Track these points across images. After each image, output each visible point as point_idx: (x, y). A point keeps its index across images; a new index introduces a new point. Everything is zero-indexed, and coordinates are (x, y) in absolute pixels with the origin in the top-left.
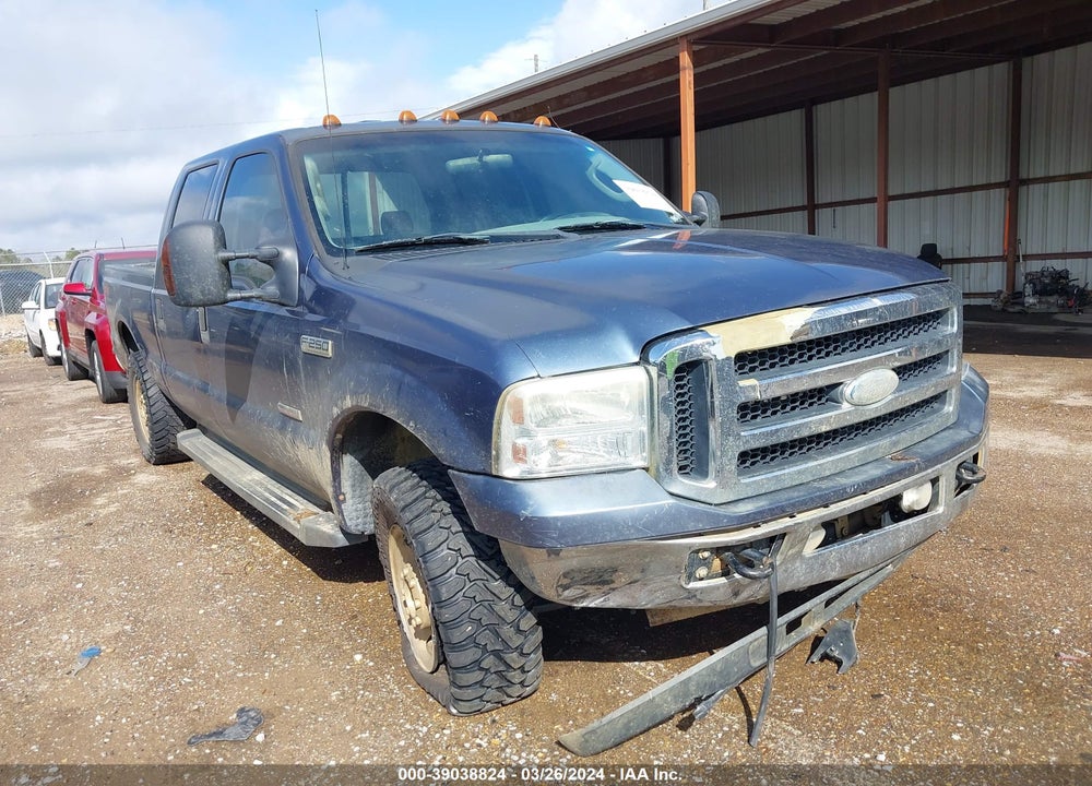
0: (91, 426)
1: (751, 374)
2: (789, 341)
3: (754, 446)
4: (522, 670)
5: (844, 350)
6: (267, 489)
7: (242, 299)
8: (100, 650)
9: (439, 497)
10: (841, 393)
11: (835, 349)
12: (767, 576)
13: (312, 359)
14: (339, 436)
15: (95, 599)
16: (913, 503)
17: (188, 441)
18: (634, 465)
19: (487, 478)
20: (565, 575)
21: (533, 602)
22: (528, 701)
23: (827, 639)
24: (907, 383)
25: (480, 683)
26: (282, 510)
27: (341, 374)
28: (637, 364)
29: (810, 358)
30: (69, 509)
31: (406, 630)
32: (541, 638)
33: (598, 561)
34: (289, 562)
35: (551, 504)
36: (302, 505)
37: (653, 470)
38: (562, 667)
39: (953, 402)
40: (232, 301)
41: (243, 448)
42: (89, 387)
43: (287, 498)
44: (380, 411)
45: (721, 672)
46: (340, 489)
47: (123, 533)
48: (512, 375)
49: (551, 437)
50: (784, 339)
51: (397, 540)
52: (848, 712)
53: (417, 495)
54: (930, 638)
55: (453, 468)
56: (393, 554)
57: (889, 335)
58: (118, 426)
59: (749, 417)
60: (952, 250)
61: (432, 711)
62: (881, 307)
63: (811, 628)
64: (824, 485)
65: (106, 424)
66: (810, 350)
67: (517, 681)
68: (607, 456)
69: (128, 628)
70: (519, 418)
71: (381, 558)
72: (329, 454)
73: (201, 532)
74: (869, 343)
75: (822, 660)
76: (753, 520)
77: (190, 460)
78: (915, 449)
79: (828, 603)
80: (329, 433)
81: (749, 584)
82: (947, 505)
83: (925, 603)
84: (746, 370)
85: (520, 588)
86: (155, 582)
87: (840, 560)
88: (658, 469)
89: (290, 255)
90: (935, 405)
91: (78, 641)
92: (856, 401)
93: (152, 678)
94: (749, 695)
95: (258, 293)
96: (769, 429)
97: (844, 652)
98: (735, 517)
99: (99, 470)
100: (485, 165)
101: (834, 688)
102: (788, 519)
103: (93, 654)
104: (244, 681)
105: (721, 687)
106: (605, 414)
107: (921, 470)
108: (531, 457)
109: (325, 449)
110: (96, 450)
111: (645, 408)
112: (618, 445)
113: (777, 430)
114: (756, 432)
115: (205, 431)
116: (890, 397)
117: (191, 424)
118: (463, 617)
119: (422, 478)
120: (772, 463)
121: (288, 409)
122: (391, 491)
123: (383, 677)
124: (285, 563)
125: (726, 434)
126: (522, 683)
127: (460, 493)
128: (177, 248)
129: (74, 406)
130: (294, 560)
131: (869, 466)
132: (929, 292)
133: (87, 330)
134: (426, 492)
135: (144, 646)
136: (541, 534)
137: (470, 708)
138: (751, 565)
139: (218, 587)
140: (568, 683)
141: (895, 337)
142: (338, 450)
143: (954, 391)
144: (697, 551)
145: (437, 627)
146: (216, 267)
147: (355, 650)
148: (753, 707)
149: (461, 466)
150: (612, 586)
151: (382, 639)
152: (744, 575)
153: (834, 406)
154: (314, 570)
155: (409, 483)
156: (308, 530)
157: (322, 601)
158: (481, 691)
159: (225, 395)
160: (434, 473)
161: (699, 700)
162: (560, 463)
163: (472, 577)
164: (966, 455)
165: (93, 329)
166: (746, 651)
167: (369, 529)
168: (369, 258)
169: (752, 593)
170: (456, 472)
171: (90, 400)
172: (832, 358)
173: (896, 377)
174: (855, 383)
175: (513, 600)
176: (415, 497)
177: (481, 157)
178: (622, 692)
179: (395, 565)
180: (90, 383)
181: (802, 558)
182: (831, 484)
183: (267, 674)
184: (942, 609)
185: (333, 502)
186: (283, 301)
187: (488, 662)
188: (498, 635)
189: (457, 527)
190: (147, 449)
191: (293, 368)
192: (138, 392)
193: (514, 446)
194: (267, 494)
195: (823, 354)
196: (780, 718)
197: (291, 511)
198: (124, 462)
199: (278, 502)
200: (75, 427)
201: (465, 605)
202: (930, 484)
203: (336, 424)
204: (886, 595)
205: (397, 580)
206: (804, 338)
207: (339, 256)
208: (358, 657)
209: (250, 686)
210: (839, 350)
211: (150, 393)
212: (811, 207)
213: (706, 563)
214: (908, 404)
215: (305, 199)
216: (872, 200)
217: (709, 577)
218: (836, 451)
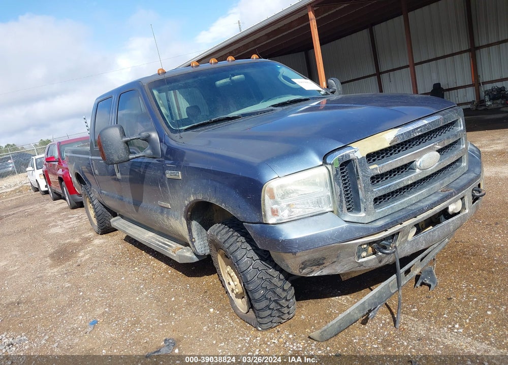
0: (68, 220)
1: (374, 162)
2: (389, 145)
3: (380, 195)
4: (288, 307)
5: (413, 145)
6: (157, 240)
7: (136, 157)
8: (97, 322)
9: (239, 235)
10: (415, 165)
11: (410, 145)
12: (394, 252)
13: (172, 181)
14: (189, 213)
15: (89, 298)
16: (454, 210)
17: (116, 222)
18: (328, 210)
19: (262, 225)
20: (302, 264)
21: (288, 276)
22: (292, 320)
23: (422, 276)
24: (443, 156)
25: (270, 315)
26: (166, 249)
27: (186, 186)
28: (321, 165)
29: (399, 151)
30: (68, 260)
31: (231, 295)
32: (294, 292)
33: (316, 255)
34: (171, 271)
35: (292, 233)
36: (174, 245)
37: (335, 212)
38: (304, 303)
39: (465, 161)
40: (131, 159)
41: (142, 222)
42: (63, 203)
43: (167, 243)
44: (208, 201)
45: (378, 297)
46: (192, 236)
47: (94, 268)
48: (267, 178)
49: (288, 203)
50: (387, 145)
51: (222, 256)
52: (437, 308)
53: (229, 235)
54: (469, 270)
55: (245, 222)
56: (220, 262)
57: (432, 135)
58: (80, 219)
59: (375, 182)
60: (448, 84)
61: (250, 330)
62: (427, 124)
63: (415, 272)
64: (413, 207)
65: (75, 219)
66: (398, 148)
67: (286, 312)
68: (314, 208)
69: (107, 309)
70: (272, 197)
71: (215, 264)
72: (185, 222)
73: (129, 262)
74: (424, 141)
75: (421, 285)
76: (384, 228)
77: (116, 230)
78: (451, 185)
79: (422, 260)
80: (185, 212)
81: (385, 257)
82: (469, 209)
83: (464, 253)
84: (371, 161)
85: (282, 271)
86: (114, 288)
87: (425, 240)
88: (338, 211)
89: (154, 135)
90: (457, 164)
91: (87, 318)
92: (422, 168)
93: (123, 331)
94: (391, 306)
95: (143, 154)
96: (385, 186)
97: (431, 281)
98: (377, 228)
99: (77, 240)
100: (233, 81)
101: (429, 298)
102: (399, 225)
103: (94, 323)
104: (163, 327)
105: (379, 304)
106: (310, 190)
107: (455, 195)
108: (281, 213)
109: (183, 219)
110: (73, 231)
111: (328, 184)
112: (318, 203)
113: (389, 186)
114: (380, 188)
115: (122, 217)
116: (437, 164)
117: (114, 214)
118: (258, 287)
119: (230, 228)
120: (389, 201)
121: (163, 204)
122: (217, 235)
123: (224, 317)
124: (170, 272)
125: (367, 191)
126: (288, 313)
127: (250, 233)
128: (104, 139)
129: (58, 212)
130: (173, 270)
131: (432, 196)
132: (448, 113)
133: (59, 177)
134: (233, 234)
135: (116, 317)
136: (290, 247)
137: (267, 326)
138: (385, 248)
139: (142, 286)
140: (307, 310)
141: (435, 136)
142: (189, 220)
143: (465, 156)
144: (361, 245)
145: (247, 293)
146: (123, 145)
147: (210, 307)
148: (394, 311)
149: (249, 221)
150: (324, 265)
151: (220, 300)
152: (383, 253)
153: (413, 172)
154: (183, 273)
155: (225, 231)
156: (180, 256)
157: (190, 287)
158: (271, 319)
159: (131, 200)
160: (236, 225)
161: (370, 311)
162: (293, 214)
163: (260, 269)
164: (475, 185)
165: (61, 176)
166: (388, 286)
167: (208, 252)
168: (190, 132)
169: (388, 260)
170: (247, 224)
171: (65, 209)
172: (409, 150)
173: (438, 154)
174: (421, 160)
175: (279, 277)
176: (228, 236)
177: (230, 78)
178: (333, 311)
179: (222, 267)
180: (63, 201)
181: (408, 241)
182: (416, 207)
183: (173, 323)
184: (473, 255)
185: (190, 243)
186: (154, 156)
187: (273, 305)
188: (275, 293)
189: (249, 248)
190: (96, 228)
191: (163, 185)
192: (88, 203)
193: (272, 209)
194: (157, 242)
195: (404, 149)
196: (407, 314)
197: (170, 248)
198: (87, 235)
199: (163, 245)
200: (61, 222)
201: (259, 282)
202: (460, 200)
203: (187, 209)
204: (445, 252)
205: (224, 274)
206: (395, 143)
207: (176, 133)
208: (212, 310)
209: (167, 329)
210: (411, 146)
211: (94, 203)
212: (378, 74)
213: (365, 250)
214: (445, 165)
215: (157, 109)
216: (407, 66)
217: (367, 256)
218: (416, 192)
